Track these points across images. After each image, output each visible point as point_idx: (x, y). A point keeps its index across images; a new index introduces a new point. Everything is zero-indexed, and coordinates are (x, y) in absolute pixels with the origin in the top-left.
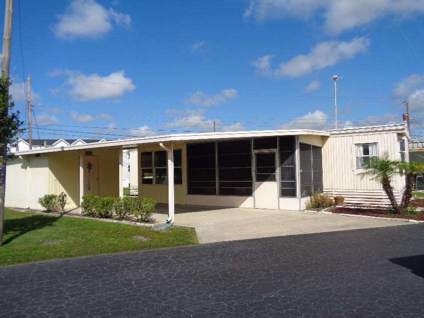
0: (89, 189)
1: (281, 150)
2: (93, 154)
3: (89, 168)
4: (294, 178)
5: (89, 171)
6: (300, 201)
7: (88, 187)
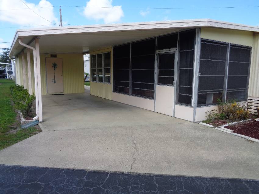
0: (55, 83)
1: (181, 49)
2: (58, 56)
3: (54, 67)
4: (191, 83)
5: (55, 70)
6: (195, 111)
7: (54, 81)
